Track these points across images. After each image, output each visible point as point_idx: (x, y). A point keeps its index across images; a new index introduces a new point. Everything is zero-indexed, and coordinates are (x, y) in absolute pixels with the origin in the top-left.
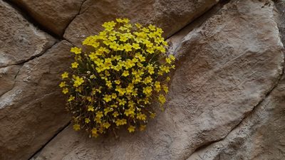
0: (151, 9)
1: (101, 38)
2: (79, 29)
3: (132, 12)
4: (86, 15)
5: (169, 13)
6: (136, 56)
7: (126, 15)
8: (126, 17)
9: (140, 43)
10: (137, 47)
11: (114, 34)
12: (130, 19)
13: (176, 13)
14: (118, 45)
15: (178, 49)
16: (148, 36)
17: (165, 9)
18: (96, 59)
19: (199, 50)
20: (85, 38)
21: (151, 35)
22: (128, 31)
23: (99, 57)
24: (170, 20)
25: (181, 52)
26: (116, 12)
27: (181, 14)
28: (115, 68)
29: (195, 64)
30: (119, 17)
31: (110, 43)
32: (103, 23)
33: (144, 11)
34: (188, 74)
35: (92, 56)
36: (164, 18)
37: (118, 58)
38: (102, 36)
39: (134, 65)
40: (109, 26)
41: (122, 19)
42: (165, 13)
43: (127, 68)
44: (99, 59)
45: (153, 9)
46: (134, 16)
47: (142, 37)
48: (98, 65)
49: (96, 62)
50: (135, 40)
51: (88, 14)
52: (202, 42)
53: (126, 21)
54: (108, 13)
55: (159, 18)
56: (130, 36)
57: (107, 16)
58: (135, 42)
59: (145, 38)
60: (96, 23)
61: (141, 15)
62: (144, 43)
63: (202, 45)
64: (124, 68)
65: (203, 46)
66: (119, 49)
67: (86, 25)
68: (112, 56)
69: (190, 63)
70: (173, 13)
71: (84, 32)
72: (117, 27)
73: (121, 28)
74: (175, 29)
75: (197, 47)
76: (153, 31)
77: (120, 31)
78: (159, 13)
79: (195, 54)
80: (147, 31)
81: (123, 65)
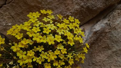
0: (71, 2)
1: (25, 28)
2: (5, 18)
3: (55, 4)
4: (12, 6)
5: (85, 7)
6: (58, 48)
7: (50, 7)
8: (49, 9)
9: (62, 35)
11: (38, 25)
12: (53, 10)
13: (91, 7)
14: (41, 37)
15: (90, 36)
16: (68, 27)
17: (82, 4)
18: (17, 51)
19: (104, 37)
20: (11, 26)
22: (51, 22)
23: (21, 49)
24: (85, 13)
25: (92, 39)
26: (41, 3)
27: (95, 8)
28: (39, 61)
30: (43, 9)
31: (34, 35)
32: (28, 13)
33: (65, 4)
35: (14, 49)
36: (81, 11)
37: (40, 49)
38: (26, 26)
39: (56, 57)
40: (33, 16)
41: (46, 11)
42: (82, 7)
43: (49, 61)
44: (21, 51)
45: (73, 3)
46: (57, 8)
47: (63, 28)
48: (20, 57)
49: (18, 54)
50: (58, 31)
51: (14, 4)
52: (107, 30)
53: (50, 12)
54: (33, 4)
55: (77, 10)
56: (53, 27)
57: (33, 7)
58: (58, 34)
59: (66, 29)
60: (22, 13)
61: (62, 8)
62: (65, 35)
63: (106, 33)
64: (46, 61)
65: (107, 34)
66: (42, 41)
67: (13, 14)
68: (35, 47)
69: (97, 46)
70: (88, 7)
71: (11, 20)
72: (40, 19)
73: (45, 19)
75: (103, 34)
76: (72, 22)
77: (44, 23)
78: (77, 7)
79: (101, 39)
80: (67, 22)
81: (45, 57)
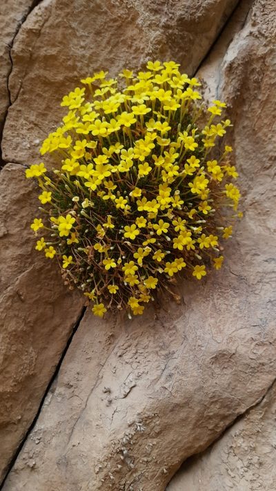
0: (136, 31)
1: (69, 126)
2: (24, 132)
3: (104, 54)
4: (23, 101)
5: (173, 23)
6: (150, 129)
7: (96, 66)
8: (97, 70)
9: (145, 102)
10: (143, 110)
11: (90, 109)
12: (105, 70)
13: (187, 17)
14: (106, 123)
15: (222, 85)
16: (156, 85)
17: (164, 20)
18: (77, 169)
19: (262, 72)
21: (159, 80)
22: (113, 91)
23: (81, 162)
24: (182, 38)
25: (230, 89)
26: (74, 68)
27: (199, 14)
28: (122, 168)
29: (267, 101)
30: (84, 77)
31: (91, 127)
32: (61, 100)
33: (124, 42)
34: (260, 128)
35: (69, 166)
36: (169, 37)
37: (117, 148)
38: (69, 122)
39: (153, 146)
40: (74, 99)
41: (92, 76)
42: (166, 27)
43: (142, 159)
44: (83, 167)
45: (141, 31)
46: (112, 61)
47: (145, 90)
48: (87, 176)
49: (79, 174)
50: (134, 100)
51: (26, 96)
52: (261, 51)
53: (102, 75)
54: (60, 78)
55: (159, 42)
56: (122, 98)
57: (62, 84)
58: (136, 104)
59: (151, 90)
60: (48, 108)
61: (123, 54)
62: (153, 98)
63: (263, 57)
64: (136, 162)
65: (268, 60)
66: (111, 130)
67: (32, 118)
68: (104, 149)
69: (256, 105)
70: (181, 20)
71: (35, 132)
72: (88, 97)
73: (98, 93)
74: (198, 52)
75: (257, 66)
76: (159, 72)
77: (98, 98)
78: (155, 34)
79: (256, 82)
80: (149, 75)
81: (132, 156)
